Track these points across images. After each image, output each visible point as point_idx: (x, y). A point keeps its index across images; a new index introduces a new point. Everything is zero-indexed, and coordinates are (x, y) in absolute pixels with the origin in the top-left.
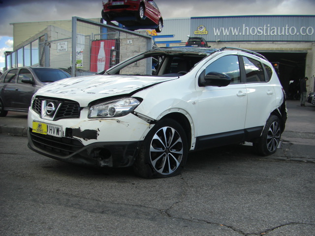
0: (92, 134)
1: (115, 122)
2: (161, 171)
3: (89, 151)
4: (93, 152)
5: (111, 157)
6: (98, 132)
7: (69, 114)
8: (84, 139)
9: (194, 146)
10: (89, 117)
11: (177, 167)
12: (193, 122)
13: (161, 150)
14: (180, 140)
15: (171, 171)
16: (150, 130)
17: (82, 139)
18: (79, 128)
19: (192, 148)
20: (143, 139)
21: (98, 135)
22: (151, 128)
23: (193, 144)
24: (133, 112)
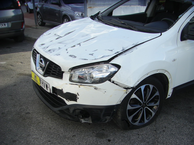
0: (73, 97)
1: (93, 88)
2: (137, 123)
3: (71, 110)
4: (74, 111)
5: (90, 117)
6: (78, 96)
7: (54, 74)
8: (67, 100)
9: (170, 95)
10: (70, 80)
11: (153, 116)
12: (171, 77)
13: (138, 106)
14: (157, 94)
15: (146, 121)
16: (126, 94)
17: (65, 100)
18: (62, 89)
19: (168, 97)
20: (119, 103)
21: (78, 98)
22: (128, 93)
23: (170, 93)
24: (110, 80)
